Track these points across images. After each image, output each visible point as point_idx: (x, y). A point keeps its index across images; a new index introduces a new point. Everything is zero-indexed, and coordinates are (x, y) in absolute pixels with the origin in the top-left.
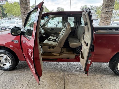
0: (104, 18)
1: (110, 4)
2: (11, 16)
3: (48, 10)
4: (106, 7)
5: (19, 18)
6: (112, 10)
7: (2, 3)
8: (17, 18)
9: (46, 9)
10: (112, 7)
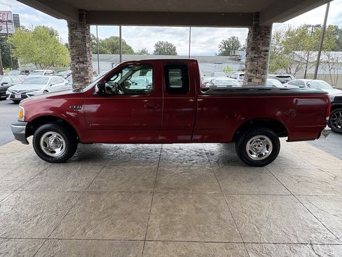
0: (251, 71)
1: (261, 42)
2: (29, 66)
3: (130, 48)
4: (253, 49)
5: (52, 71)
6: (265, 55)
7: (4, 31)
8: (45, 71)
9: (126, 45)
10: (264, 49)
